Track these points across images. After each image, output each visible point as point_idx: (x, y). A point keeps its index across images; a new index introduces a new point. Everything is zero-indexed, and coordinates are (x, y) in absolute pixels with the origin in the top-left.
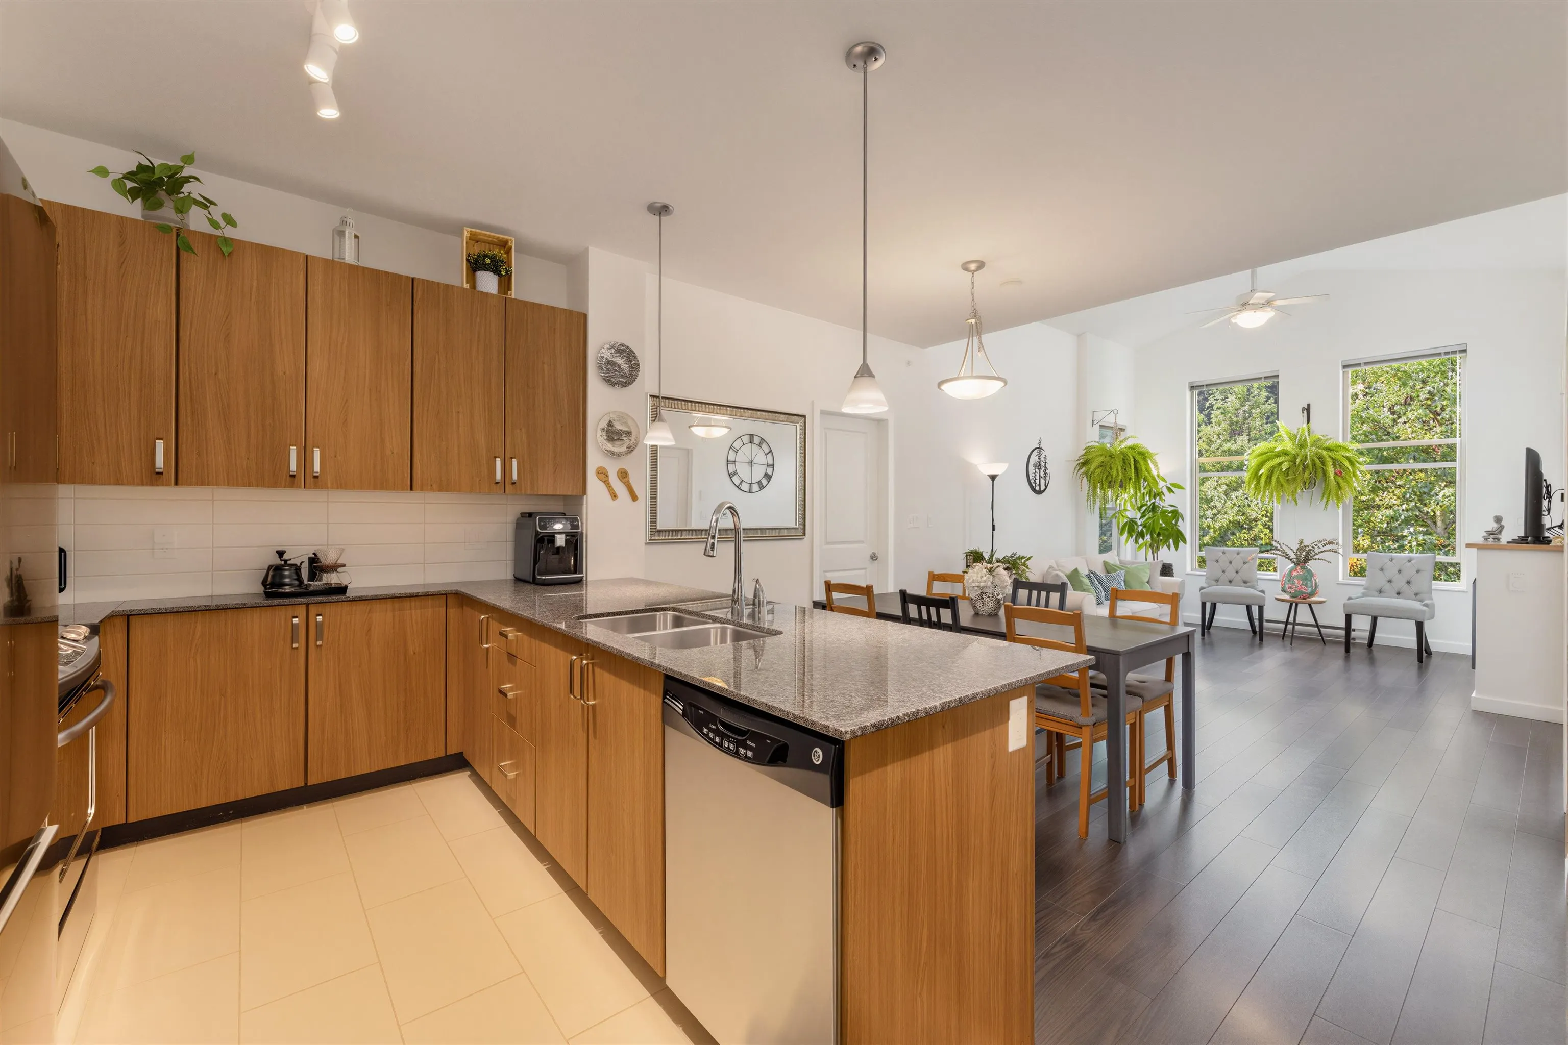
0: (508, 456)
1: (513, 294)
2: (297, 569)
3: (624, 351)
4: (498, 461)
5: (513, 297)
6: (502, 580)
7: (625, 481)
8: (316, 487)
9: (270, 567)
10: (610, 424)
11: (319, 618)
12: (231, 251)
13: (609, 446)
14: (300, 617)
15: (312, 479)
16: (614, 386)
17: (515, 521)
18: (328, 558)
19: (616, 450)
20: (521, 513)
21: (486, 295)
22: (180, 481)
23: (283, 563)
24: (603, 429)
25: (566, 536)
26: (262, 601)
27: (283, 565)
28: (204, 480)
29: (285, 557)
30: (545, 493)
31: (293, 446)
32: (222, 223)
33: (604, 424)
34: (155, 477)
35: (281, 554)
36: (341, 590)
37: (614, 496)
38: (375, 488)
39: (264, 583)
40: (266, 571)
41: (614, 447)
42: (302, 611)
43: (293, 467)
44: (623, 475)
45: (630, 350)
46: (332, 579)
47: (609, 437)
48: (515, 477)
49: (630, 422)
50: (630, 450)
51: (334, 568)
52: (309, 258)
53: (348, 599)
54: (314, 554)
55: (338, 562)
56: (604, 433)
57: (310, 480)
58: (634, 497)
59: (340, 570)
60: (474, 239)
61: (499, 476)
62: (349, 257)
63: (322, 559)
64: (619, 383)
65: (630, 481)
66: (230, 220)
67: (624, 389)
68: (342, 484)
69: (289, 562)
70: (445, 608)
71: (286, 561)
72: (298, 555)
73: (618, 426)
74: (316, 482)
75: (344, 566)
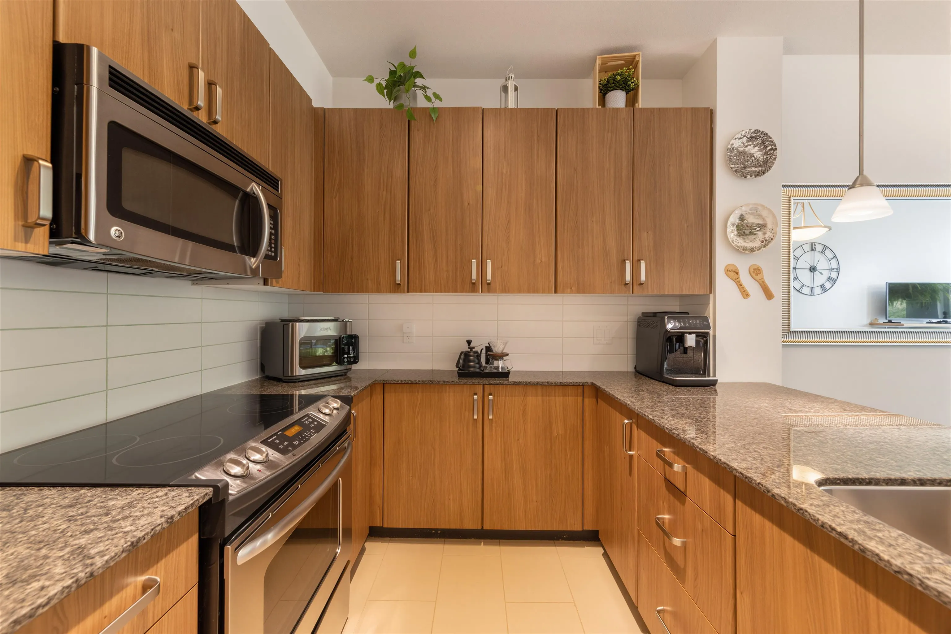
0: (636, 258)
1: (641, 104)
2: (478, 356)
3: (756, 138)
4: (628, 264)
5: (640, 107)
6: (624, 372)
7: (758, 278)
8: (489, 291)
9: (462, 353)
10: (742, 218)
11: (491, 397)
12: (437, 115)
13: (740, 242)
14: (479, 394)
15: (486, 285)
16: (745, 177)
17: (637, 320)
18: (497, 349)
19: (748, 245)
20: (643, 313)
21: (617, 110)
22: (410, 290)
23: (470, 349)
24: (734, 224)
25: (697, 336)
26: (456, 379)
27: (469, 352)
28: (422, 289)
29: (472, 345)
30: (671, 293)
31: (474, 259)
32: (433, 99)
33: (734, 219)
34: (396, 288)
35: (469, 342)
36: (506, 375)
37: (746, 295)
38: (529, 292)
39: (457, 365)
40: (459, 354)
41: (745, 242)
42: (479, 389)
43: (474, 276)
44: (756, 272)
45: (766, 135)
46: (500, 364)
47: (739, 233)
48: (643, 278)
49: (764, 213)
50: (765, 243)
51: (501, 356)
52: (485, 111)
53: (510, 384)
54: (489, 344)
55: (504, 351)
56: (735, 228)
57: (485, 286)
58: (769, 295)
59: (505, 358)
60: (603, 70)
61: (628, 278)
62: (511, 104)
63: (494, 349)
64: (751, 174)
65: (764, 277)
66: (437, 97)
67: (758, 178)
68: (506, 290)
69: (474, 350)
70: (581, 398)
71: (471, 349)
72: (479, 345)
73: (751, 220)
74: (488, 288)
75: (507, 355)
